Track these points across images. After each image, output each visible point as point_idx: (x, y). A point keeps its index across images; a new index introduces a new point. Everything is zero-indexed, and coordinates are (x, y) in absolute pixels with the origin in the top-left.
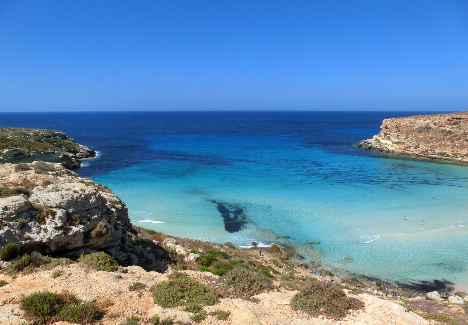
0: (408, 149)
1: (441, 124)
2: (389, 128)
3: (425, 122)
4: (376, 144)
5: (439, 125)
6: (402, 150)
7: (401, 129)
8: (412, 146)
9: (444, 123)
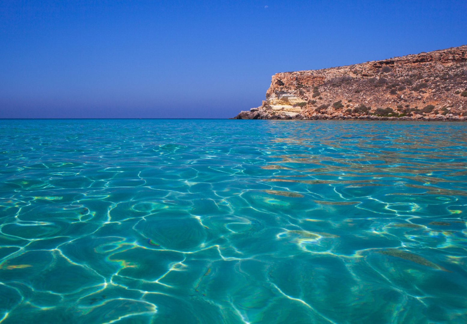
0: (323, 110)
1: (364, 72)
2: (285, 83)
3: (340, 70)
4: (265, 111)
5: (363, 73)
6: (313, 113)
7: (304, 83)
8: (329, 105)
9: (369, 70)
